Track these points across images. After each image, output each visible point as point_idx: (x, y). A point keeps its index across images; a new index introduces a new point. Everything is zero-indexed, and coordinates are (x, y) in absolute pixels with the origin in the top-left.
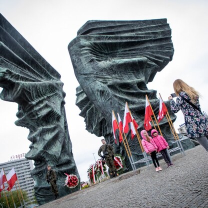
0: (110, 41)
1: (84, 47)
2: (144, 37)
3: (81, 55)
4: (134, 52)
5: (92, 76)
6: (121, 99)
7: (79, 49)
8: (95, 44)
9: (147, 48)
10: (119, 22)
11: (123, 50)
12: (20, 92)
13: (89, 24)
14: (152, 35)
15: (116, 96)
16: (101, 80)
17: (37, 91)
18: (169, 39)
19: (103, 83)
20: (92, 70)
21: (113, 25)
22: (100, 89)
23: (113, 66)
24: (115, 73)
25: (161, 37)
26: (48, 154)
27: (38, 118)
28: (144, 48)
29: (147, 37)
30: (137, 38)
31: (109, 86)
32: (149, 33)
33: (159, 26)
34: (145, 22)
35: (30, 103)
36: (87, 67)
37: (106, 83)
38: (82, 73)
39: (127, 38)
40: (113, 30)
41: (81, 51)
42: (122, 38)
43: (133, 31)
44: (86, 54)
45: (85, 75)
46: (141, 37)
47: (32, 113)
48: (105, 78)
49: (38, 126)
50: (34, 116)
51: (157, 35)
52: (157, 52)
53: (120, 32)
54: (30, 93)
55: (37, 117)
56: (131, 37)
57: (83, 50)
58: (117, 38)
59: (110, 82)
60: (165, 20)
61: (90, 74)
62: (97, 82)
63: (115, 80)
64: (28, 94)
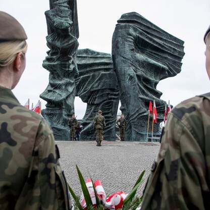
0: (147, 40)
1: (130, 35)
2: (167, 49)
3: (127, 41)
4: (157, 56)
5: (129, 61)
6: (140, 88)
7: (126, 35)
8: (138, 37)
9: (166, 58)
11: (150, 50)
12: (71, 45)
14: (172, 50)
15: (138, 85)
16: (134, 68)
18: (180, 59)
19: (134, 71)
20: (130, 57)
21: (150, 26)
22: (131, 75)
23: (145, 62)
24: (143, 67)
25: (176, 54)
27: (69, 71)
28: (164, 57)
29: (169, 50)
30: (163, 47)
31: (137, 75)
32: (171, 48)
33: (178, 45)
34: (171, 36)
36: (128, 53)
37: (136, 72)
38: (122, 55)
39: (157, 43)
41: (128, 37)
42: (154, 41)
43: (161, 39)
44: (130, 42)
45: (123, 57)
46: (165, 48)
47: (66, 64)
48: (137, 68)
50: (65, 67)
51: (175, 52)
52: (172, 66)
53: (152, 35)
55: (67, 69)
56: (160, 44)
57: (129, 38)
58: (151, 40)
59: (139, 73)
60: (183, 42)
61: (128, 59)
62: (131, 68)
63: (143, 73)
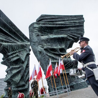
0: (50, 26)
1: (35, 28)
2: (69, 24)
3: (34, 32)
4: (62, 32)
5: (37, 43)
6: (50, 56)
8: (41, 27)
9: (69, 30)
10: (57, 16)
11: (57, 30)
13: (42, 16)
14: (73, 24)
15: (47, 55)
16: (41, 46)
17: (13, 48)
18: (82, 26)
19: (42, 47)
20: (37, 40)
21: (54, 17)
22: (39, 51)
24: (49, 42)
25: (78, 24)
26: (12, 80)
28: (68, 30)
29: (70, 24)
30: (65, 24)
31: (45, 49)
32: (72, 22)
33: (78, 19)
35: (7, 54)
36: (35, 39)
38: (33, 41)
39: (59, 24)
40: (53, 20)
41: (34, 30)
42: (56, 24)
43: (64, 21)
44: (36, 32)
45: (34, 42)
46: (67, 24)
47: (8, 59)
48: (43, 45)
49: (11, 65)
50: (9, 60)
51: (76, 24)
52: (74, 33)
53: (57, 21)
54: (8, 49)
55: (10, 61)
56: (62, 24)
57: (35, 30)
58: (54, 24)
59: (45, 47)
60: (82, 16)
61: (36, 42)
62: (39, 46)
63: (48, 46)
64: (6, 50)
